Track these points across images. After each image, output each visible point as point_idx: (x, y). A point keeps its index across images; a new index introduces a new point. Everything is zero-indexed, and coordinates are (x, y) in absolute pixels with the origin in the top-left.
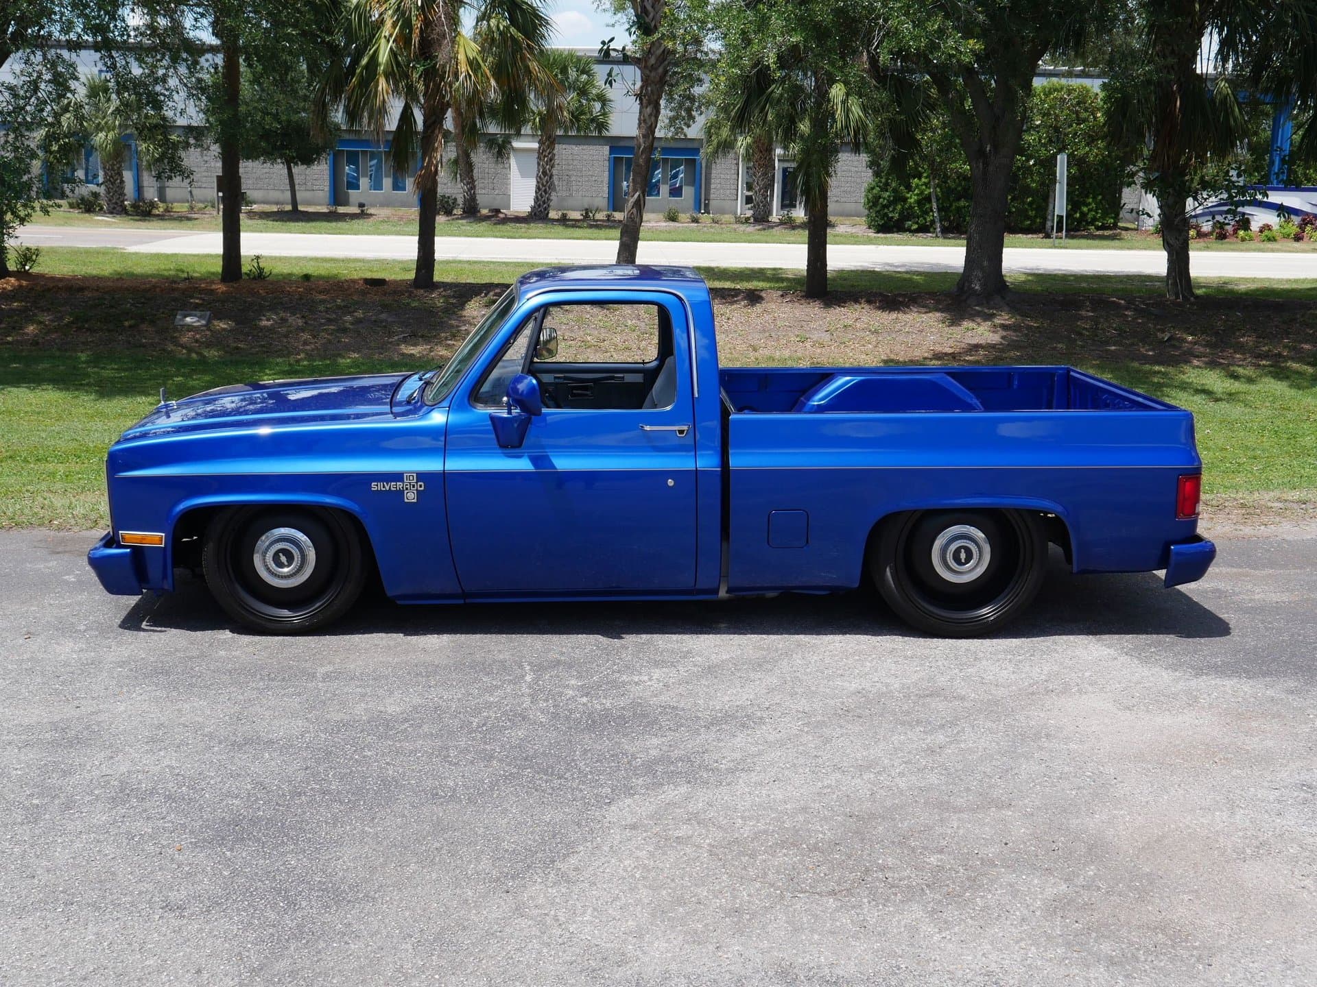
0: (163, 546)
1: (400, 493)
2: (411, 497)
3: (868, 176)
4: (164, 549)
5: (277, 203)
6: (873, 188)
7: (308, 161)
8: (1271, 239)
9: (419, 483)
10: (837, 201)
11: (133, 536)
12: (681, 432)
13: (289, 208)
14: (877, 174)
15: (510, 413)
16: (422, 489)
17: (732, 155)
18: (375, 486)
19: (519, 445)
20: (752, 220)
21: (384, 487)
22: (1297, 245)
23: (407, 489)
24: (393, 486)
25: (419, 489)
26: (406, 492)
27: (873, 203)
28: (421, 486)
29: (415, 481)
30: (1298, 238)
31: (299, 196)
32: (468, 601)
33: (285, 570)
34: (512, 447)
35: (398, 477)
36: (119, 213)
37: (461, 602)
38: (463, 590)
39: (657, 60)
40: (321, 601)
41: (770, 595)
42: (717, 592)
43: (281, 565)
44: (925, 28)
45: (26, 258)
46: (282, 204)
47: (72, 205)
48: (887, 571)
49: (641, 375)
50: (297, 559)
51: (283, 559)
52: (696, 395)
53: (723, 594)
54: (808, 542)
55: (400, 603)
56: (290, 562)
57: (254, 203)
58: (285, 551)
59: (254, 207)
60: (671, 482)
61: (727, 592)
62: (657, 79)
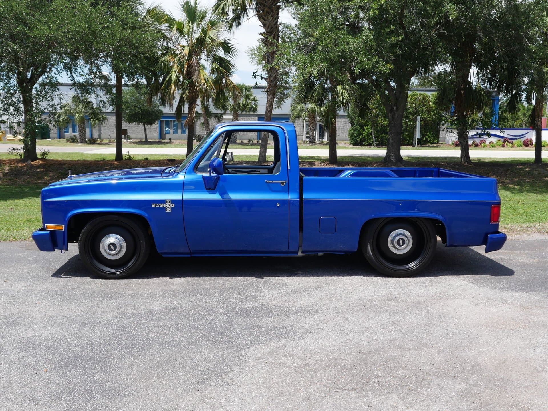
1: (164, 208)
2: (168, 210)
4: (64, 231)
5: (140, 139)
6: (351, 130)
8: (494, 146)
9: (172, 204)
10: (339, 136)
11: (51, 226)
12: (283, 183)
13: (144, 140)
14: (353, 125)
15: (210, 175)
16: (173, 206)
17: (300, 119)
18: (153, 205)
19: (214, 189)
20: (309, 142)
21: (157, 205)
22: (503, 148)
23: (167, 206)
26: (166, 208)
27: (351, 135)
29: (170, 203)
30: (503, 146)
31: (148, 136)
32: (192, 255)
33: (113, 252)
34: (211, 189)
35: (163, 201)
36: (84, 143)
37: (189, 256)
38: (190, 251)
39: (273, 79)
40: (130, 264)
41: (320, 254)
42: (297, 253)
43: (111, 250)
44: (372, 60)
45: (44, 153)
46: (142, 139)
47: (67, 140)
48: (369, 247)
49: (267, 170)
50: (118, 247)
51: (112, 247)
52: (289, 168)
53: (300, 254)
54: (336, 231)
55: (164, 256)
56: (115, 248)
57: (132, 139)
58: (113, 244)
59: (132, 140)
60: (278, 205)
61: (302, 253)
62: (274, 85)
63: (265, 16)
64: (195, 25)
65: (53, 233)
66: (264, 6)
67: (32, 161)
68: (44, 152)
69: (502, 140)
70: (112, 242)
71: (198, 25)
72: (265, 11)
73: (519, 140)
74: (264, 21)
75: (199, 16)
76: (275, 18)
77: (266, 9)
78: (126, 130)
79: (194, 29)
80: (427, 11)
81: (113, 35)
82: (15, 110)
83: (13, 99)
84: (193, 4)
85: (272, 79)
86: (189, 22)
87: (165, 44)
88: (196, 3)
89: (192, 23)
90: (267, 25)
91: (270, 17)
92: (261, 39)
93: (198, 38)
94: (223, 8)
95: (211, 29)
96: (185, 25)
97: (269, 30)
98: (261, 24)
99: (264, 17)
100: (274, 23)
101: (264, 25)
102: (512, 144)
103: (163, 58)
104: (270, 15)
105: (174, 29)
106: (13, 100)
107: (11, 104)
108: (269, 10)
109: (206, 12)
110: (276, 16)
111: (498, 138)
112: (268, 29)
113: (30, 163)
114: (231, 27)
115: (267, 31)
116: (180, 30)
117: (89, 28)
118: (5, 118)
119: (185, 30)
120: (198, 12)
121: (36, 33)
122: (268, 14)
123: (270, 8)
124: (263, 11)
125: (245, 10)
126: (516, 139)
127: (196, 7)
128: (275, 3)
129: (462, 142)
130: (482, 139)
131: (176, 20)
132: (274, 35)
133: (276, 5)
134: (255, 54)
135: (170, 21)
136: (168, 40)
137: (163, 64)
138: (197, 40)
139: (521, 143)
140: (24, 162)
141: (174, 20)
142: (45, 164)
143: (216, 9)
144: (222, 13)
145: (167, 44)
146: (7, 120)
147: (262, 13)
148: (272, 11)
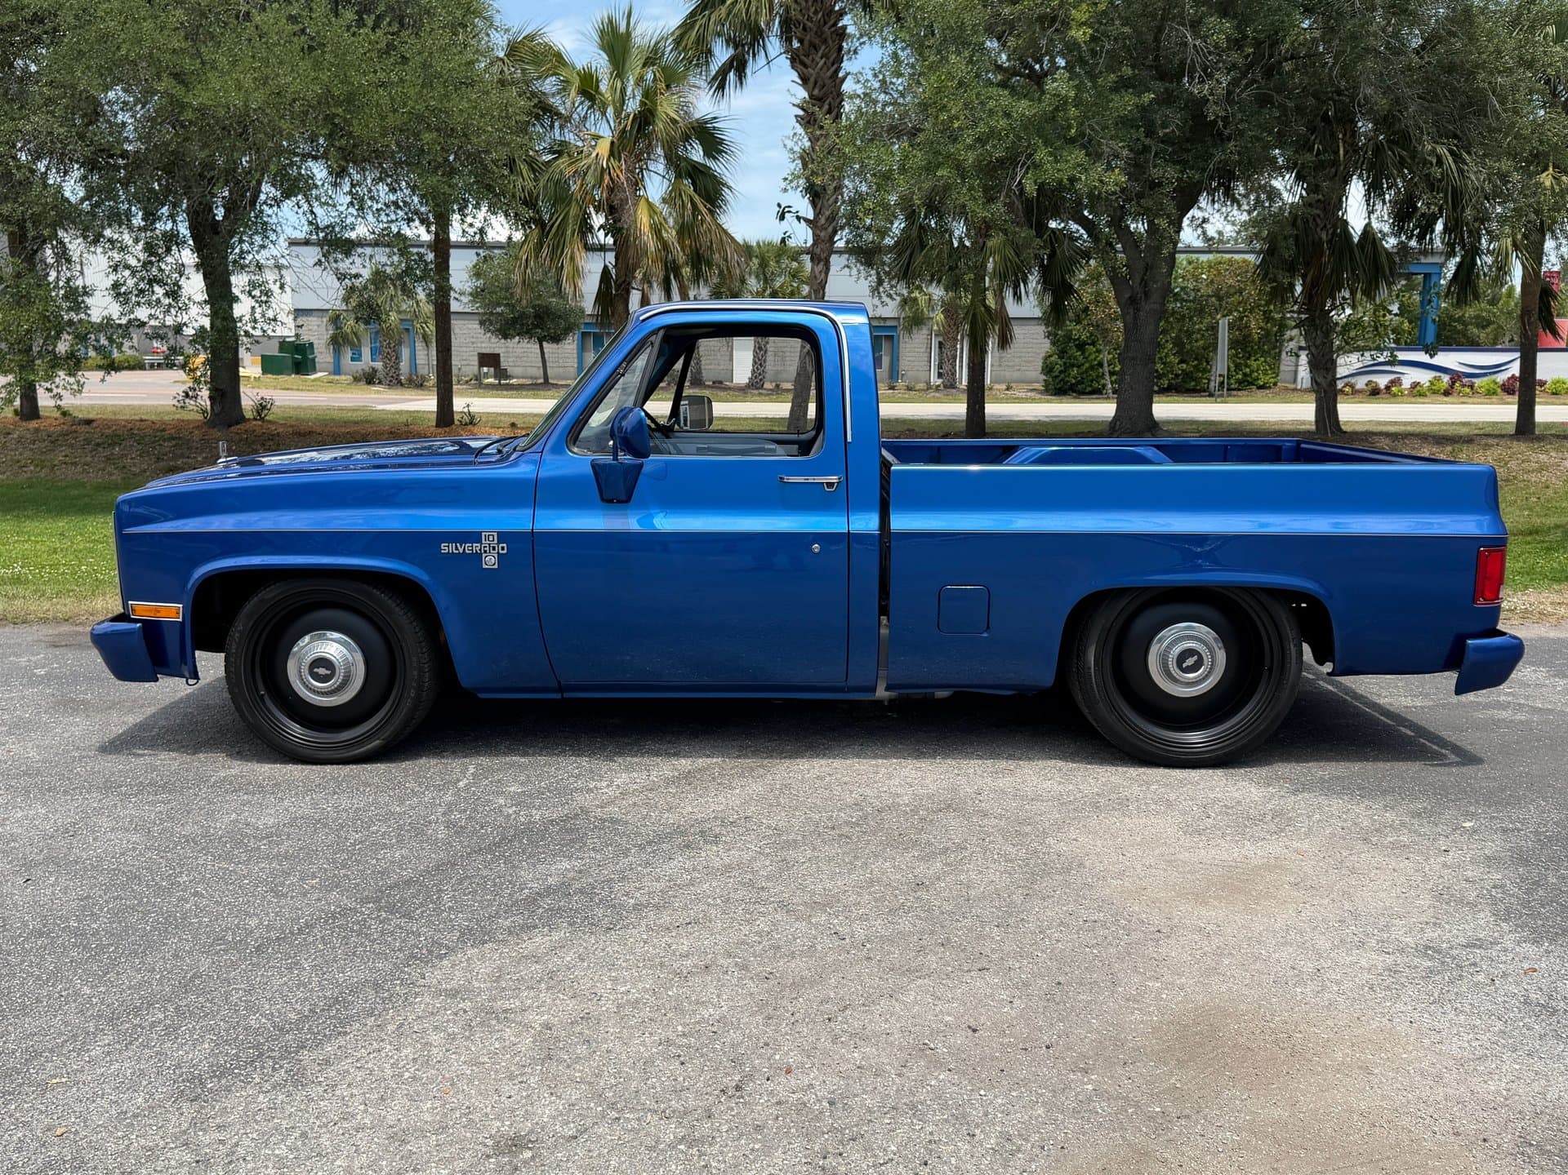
0: (180, 620)
1: (477, 557)
2: (490, 561)
3: (1046, 346)
4: (182, 624)
5: (531, 378)
6: (1050, 356)
7: (556, 339)
8: (1421, 395)
9: (501, 545)
10: (1019, 370)
11: (144, 608)
12: (830, 485)
13: (541, 381)
14: (1053, 343)
15: (615, 459)
16: (505, 551)
17: (925, 331)
18: (445, 548)
19: (627, 500)
20: (942, 387)
21: (457, 548)
22: (1446, 399)
23: (485, 552)
24: (468, 548)
25: (501, 552)
26: (484, 555)
27: (1048, 369)
28: (503, 548)
29: (496, 542)
30: (1447, 393)
31: (549, 371)
32: (566, 695)
33: (325, 685)
34: (619, 502)
35: (475, 537)
36: (395, 385)
37: (557, 696)
38: (559, 683)
39: (827, 220)
40: (376, 719)
41: (941, 694)
42: (874, 690)
43: (320, 679)
45: (262, 407)
46: (536, 378)
47: (356, 379)
49: (796, 447)
50: (340, 670)
51: (322, 671)
52: (849, 439)
53: (881, 693)
54: (988, 627)
55: (482, 696)
56: (331, 674)
57: (513, 378)
58: (327, 662)
59: (514, 381)
60: (816, 548)
61: (887, 689)
62: (827, 238)
63: (807, 56)
65: (152, 628)
66: (804, 29)
67: (233, 425)
68: (261, 404)
69: (1446, 378)
70: (324, 655)
72: (807, 43)
73: (1492, 377)
74: (804, 69)
75: (640, 54)
76: (831, 60)
77: (808, 38)
78: (499, 355)
82: (167, 294)
83: (163, 267)
84: (623, 26)
85: (823, 221)
86: (613, 72)
88: (629, 22)
89: (623, 77)
90: (812, 80)
91: (817, 59)
92: (796, 116)
94: (698, 36)
95: (665, 92)
96: (603, 78)
97: (816, 92)
98: (794, 76)
99: (802, 57)
100: (829, 74)
101: (805, 80)
102: (1472, 386)
104: (820, 54)
105: (575, 89)
108: (817, 41)
109: (658, 46)
110: (835, 55)
111: (1435, 374)
112: (813, 89)
114: (721, 87)
115: (811, 96)
116: (589, 93)
119: (603, 92)
120: (635, 46)
122: (814, 51)
123: (819, 33)
124: (801, 41)
127: (628, 34)
128: (832, 22)
129: (1319, 381)
131: (578, 65)
132: (830, 105)
133: (835, 24)
135: (563, 70)
136: (563, 120)
138: (636, 117)
139: (1495, 387)
140: (214, 427)
141: (573, 67)
142: (262, 434)
143: (682, 36)
144: (697, 49)
145: (562, 132)
147: (798, 48)
148: (825, 41)
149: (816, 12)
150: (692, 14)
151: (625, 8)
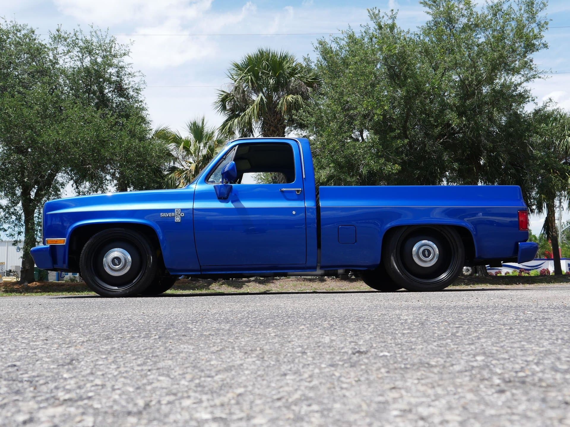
0: (65, 244)
1: (173, 218)
4: (66, 246)
9: (182, 213)
11: (52, 240)
12: (298, 191)
18: (162, 215)
19: (227, 198)
21: (166, 215)
23: (176, 216)
28: (182, 215)
29: (180, 212)
32: (203, 273)
33: (117, 267)
34: (224, 198)
35: (172, 210)
38: (201, 267)
40: (134, 281)
43: (115, 265)
44: (379, 163)
48: (392, 258)
50: (123, 261)
51: (116, 261)
52: (304, 177)
54: (356, 241)
56: (119, 263)
58: (118, 258)
60: (294, 213)
64: (202, 145)
65: (53, 248)
66: (270, 125)
67: (29, 283)
69: (518, 271)
70: (116, 256)
71: (205, 144)
72: (271, 130)
73: (536, 270)
75: (206, 135)
77: (272, 128)
79: (201, 148)
80: (430, 121)
81: (121, 144)
84: (200, 125)
86: (196, 141)
87: (172, 164)
88: (203, 123)
89: (199, 143)
93: (205, 155)
94: (229, 127)
95: (218, 146)
96: (192, 143)
102: (528, 274)
103: (170, 176)
105: (182, 146)
106: (15, 210)
107: (13, 213)
108: (275, 129)
109: (213, 133)
111: (514, 269)
113: (27, 285)
116: (187, 148)
117: (98, 136)
118: (6, 226)
119: (192, 149)
120: (205, 132)
121: (45, 138)
123: (276, 127)
125: (252, 132)
126: (533, 269)
127: (203, 127)
130: (497, 271)
131: (183, 138)
134: (261, 178)
135: (177, 140)
136: (176, 159)
137: (170, 181)
138: (204, 156)
140: (20, 284)
141: (181, 138)
142: (43, 286)
143: (223, 128)
144: (229, 132)
145: (174, 163)
146: (7, 229)
148: (278, 130)
149: (274, 120)
150: (227, 121)
151: (201, 117)
